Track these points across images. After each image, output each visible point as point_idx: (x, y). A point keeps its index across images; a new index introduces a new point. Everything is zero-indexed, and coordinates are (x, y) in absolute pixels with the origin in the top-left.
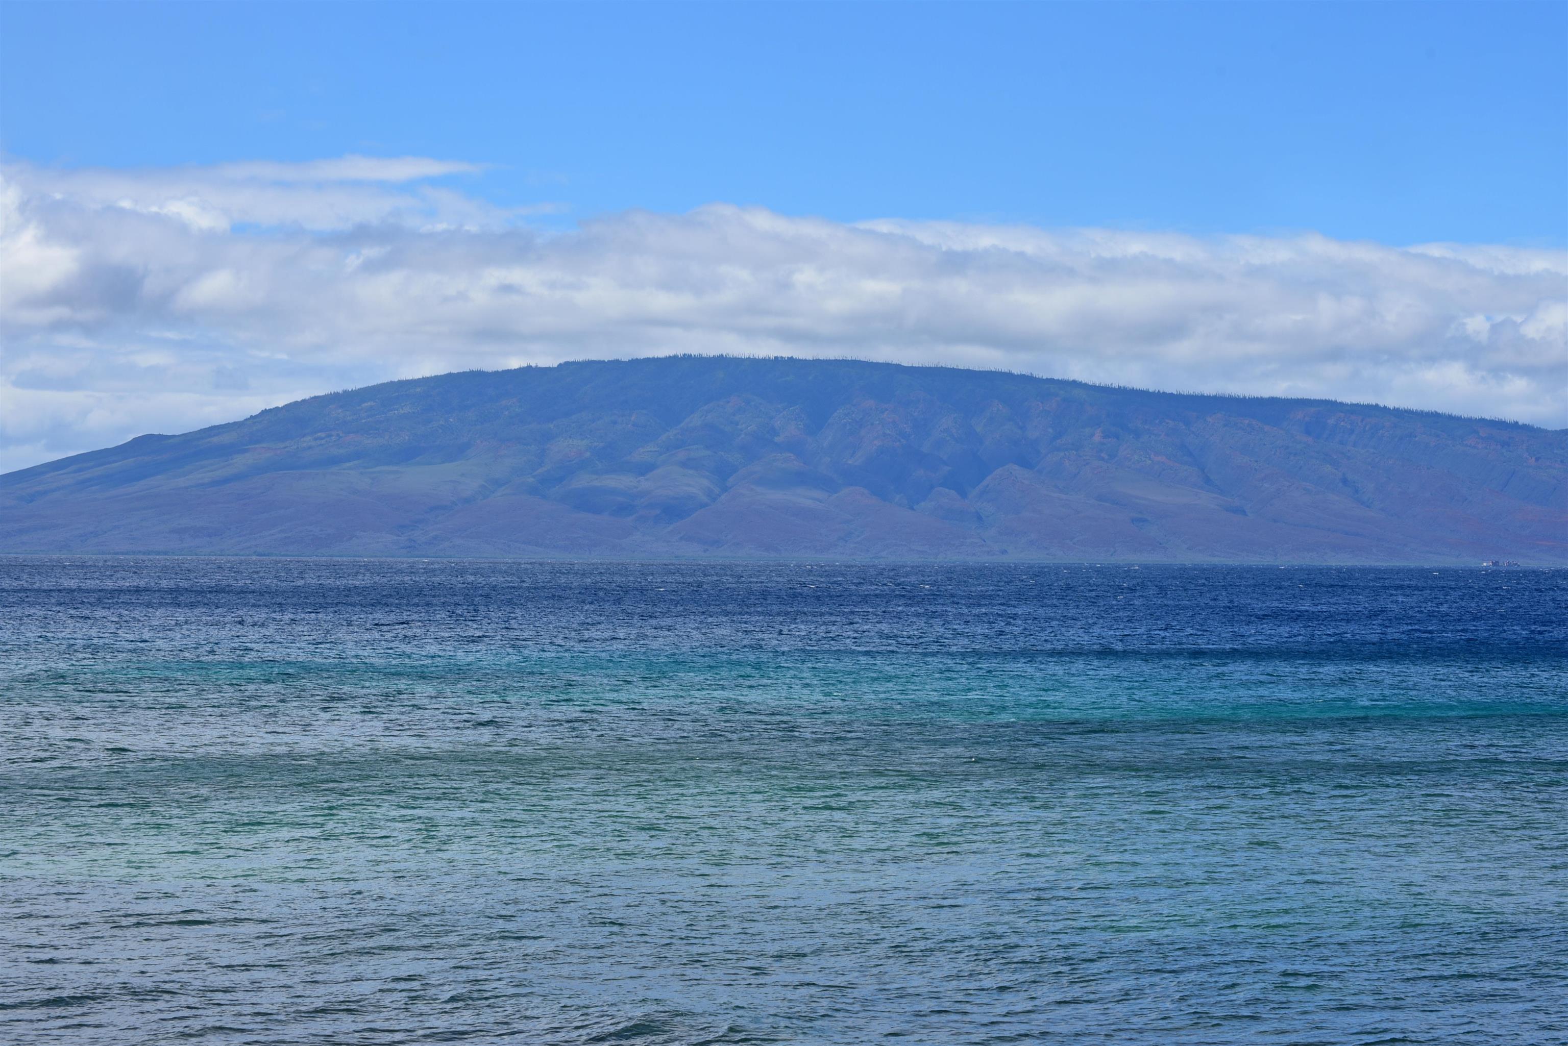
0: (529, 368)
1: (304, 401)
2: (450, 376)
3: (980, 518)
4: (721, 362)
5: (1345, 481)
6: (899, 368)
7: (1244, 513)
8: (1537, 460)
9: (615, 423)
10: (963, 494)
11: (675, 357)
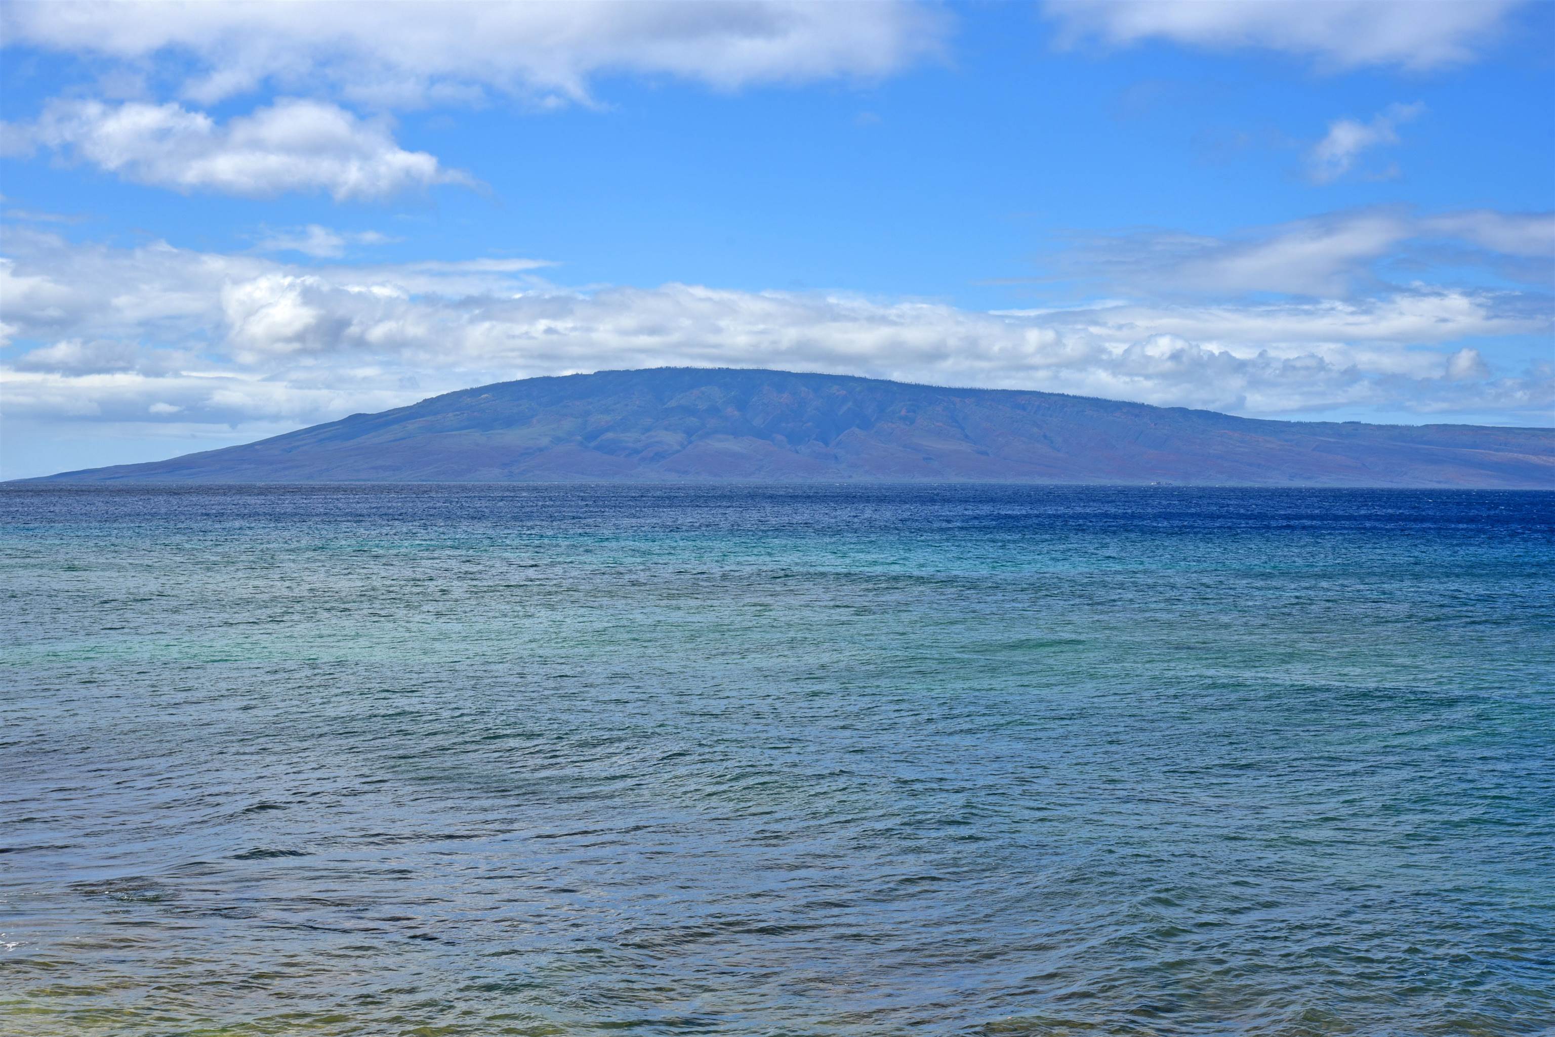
0: (577, 375)
1: (448, 394)
2: (532, 379)
3: (836, 458)
4: (688, 371)
5: (1045, 437)
6: (789, 374)
7: (987, 454)
8: (1155, 424)
9: (627, 405)
10: (827, 444)
11: (661, 368)
